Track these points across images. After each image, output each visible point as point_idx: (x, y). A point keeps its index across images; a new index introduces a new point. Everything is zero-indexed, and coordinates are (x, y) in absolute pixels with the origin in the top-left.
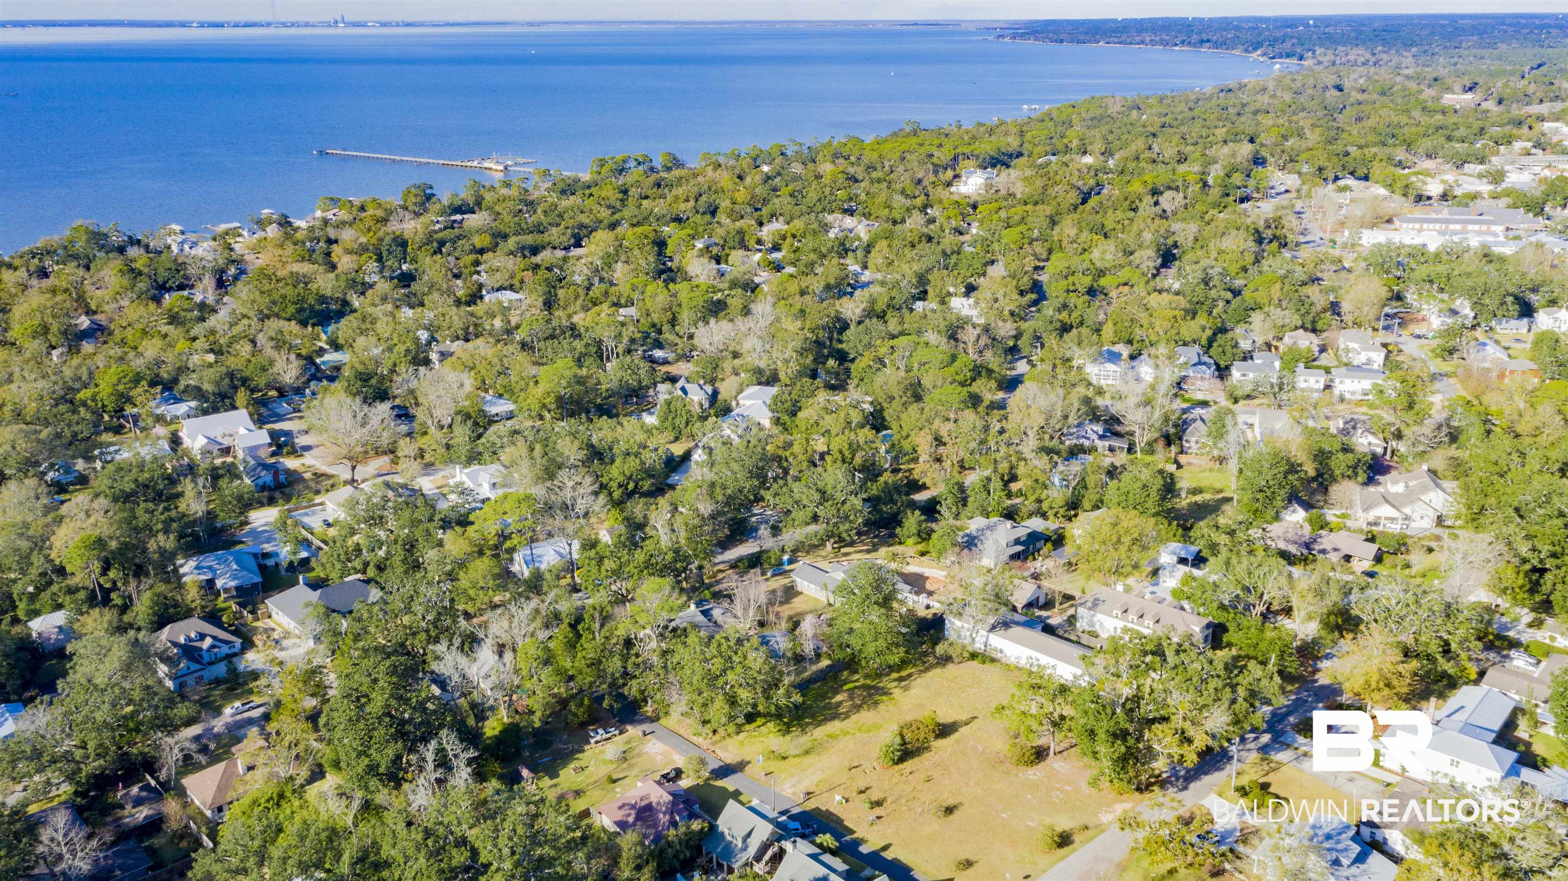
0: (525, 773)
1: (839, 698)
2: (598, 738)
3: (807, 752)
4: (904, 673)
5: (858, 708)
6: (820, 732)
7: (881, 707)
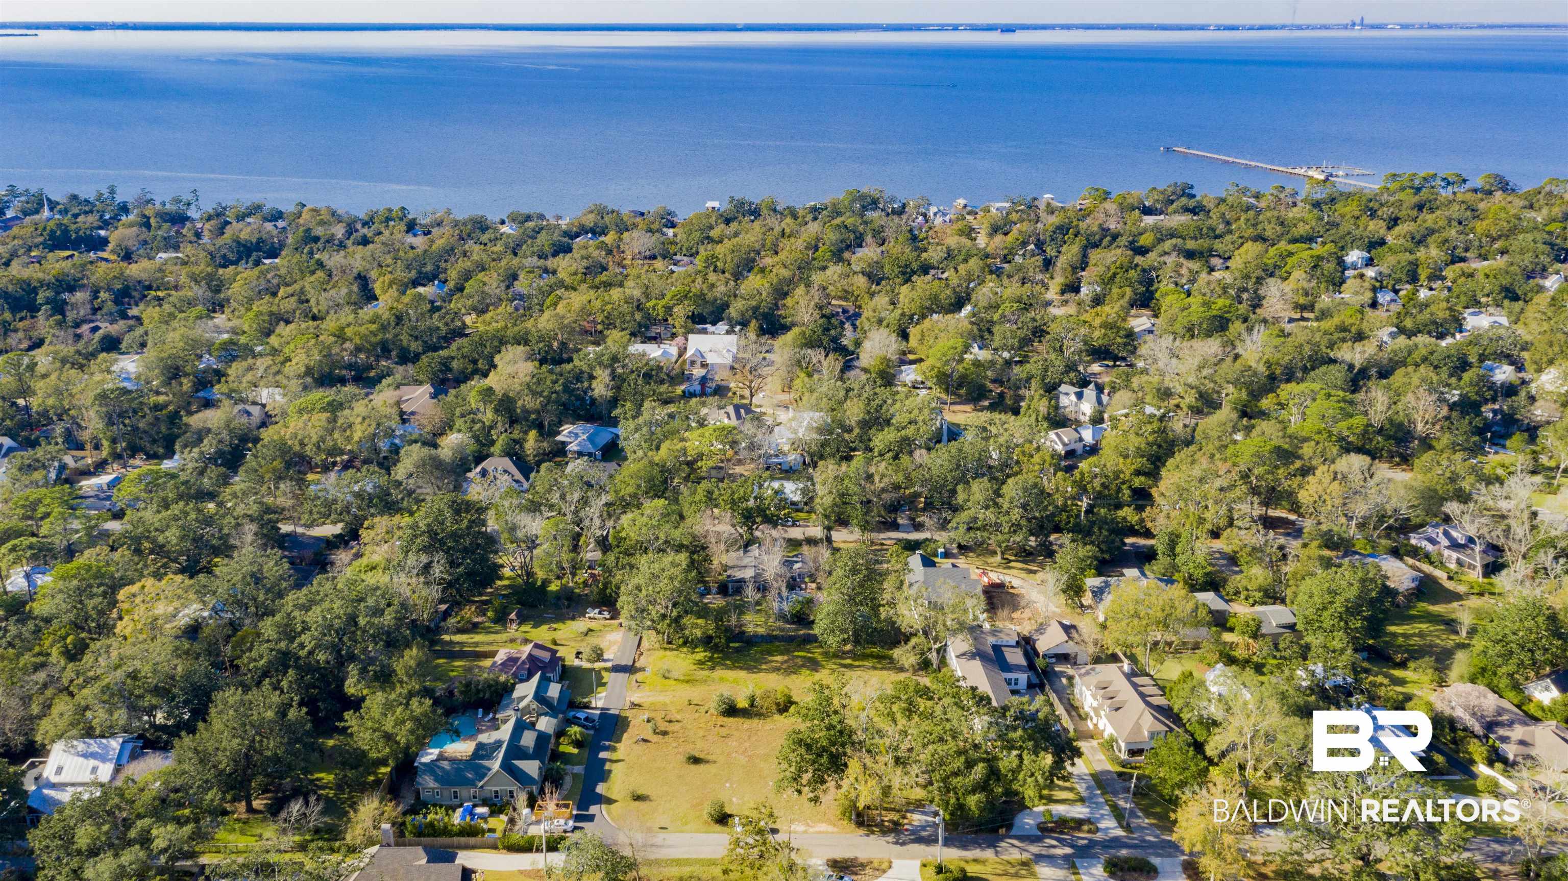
0: (513, 616)
1: (779, 658)
2: (592, 615)
3: (687, 682)
4: (857, 663)
5: (778, 669)
6: (720, 673)
7: (794, 677)
